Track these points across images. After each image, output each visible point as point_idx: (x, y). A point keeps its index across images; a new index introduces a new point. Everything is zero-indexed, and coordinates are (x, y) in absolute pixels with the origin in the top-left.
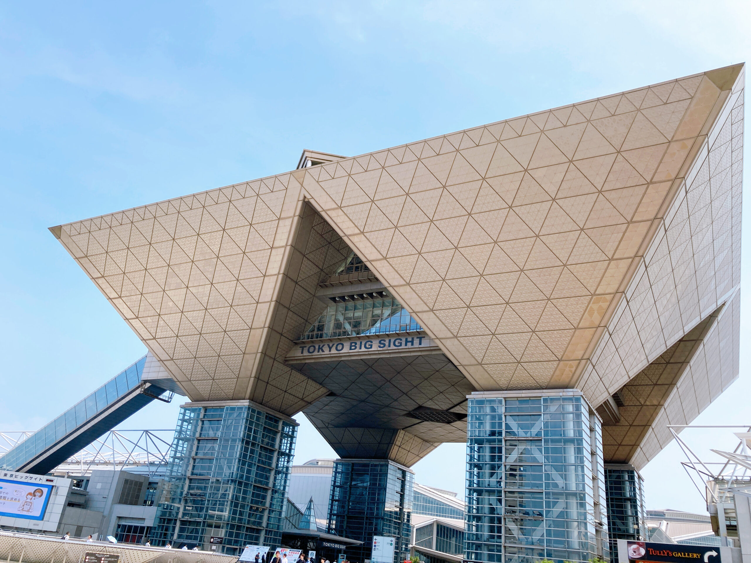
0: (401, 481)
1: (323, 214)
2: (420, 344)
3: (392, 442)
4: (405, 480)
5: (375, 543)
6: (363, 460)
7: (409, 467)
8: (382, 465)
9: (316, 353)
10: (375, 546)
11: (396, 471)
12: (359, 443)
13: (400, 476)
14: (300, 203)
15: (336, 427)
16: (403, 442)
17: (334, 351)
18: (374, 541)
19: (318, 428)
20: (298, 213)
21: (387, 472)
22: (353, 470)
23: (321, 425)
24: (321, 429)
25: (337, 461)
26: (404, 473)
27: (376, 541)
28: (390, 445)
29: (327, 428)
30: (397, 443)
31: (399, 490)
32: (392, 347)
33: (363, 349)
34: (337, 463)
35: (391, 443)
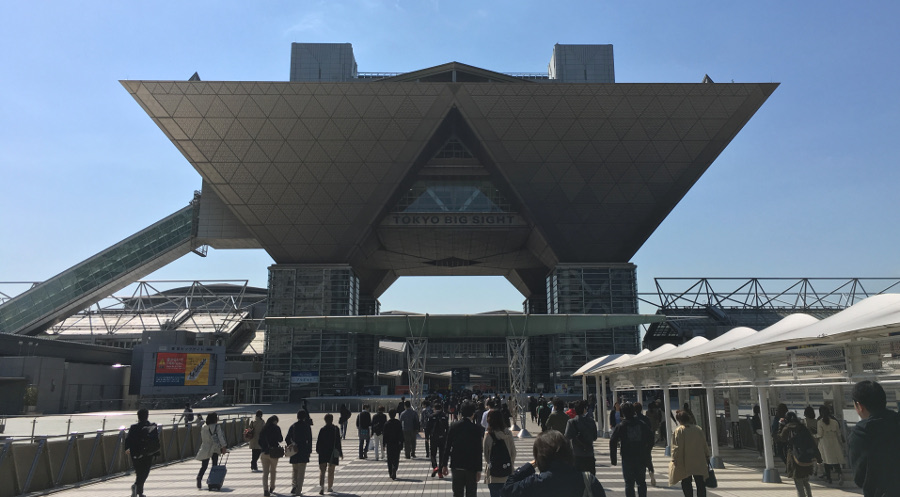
1: (468, 121)
2: (510, 222)
9: (411, 224)
14: (448, 110)
17: (429, 223)
20: (444, 116)
32: (486, 223)
33: (458, 223)
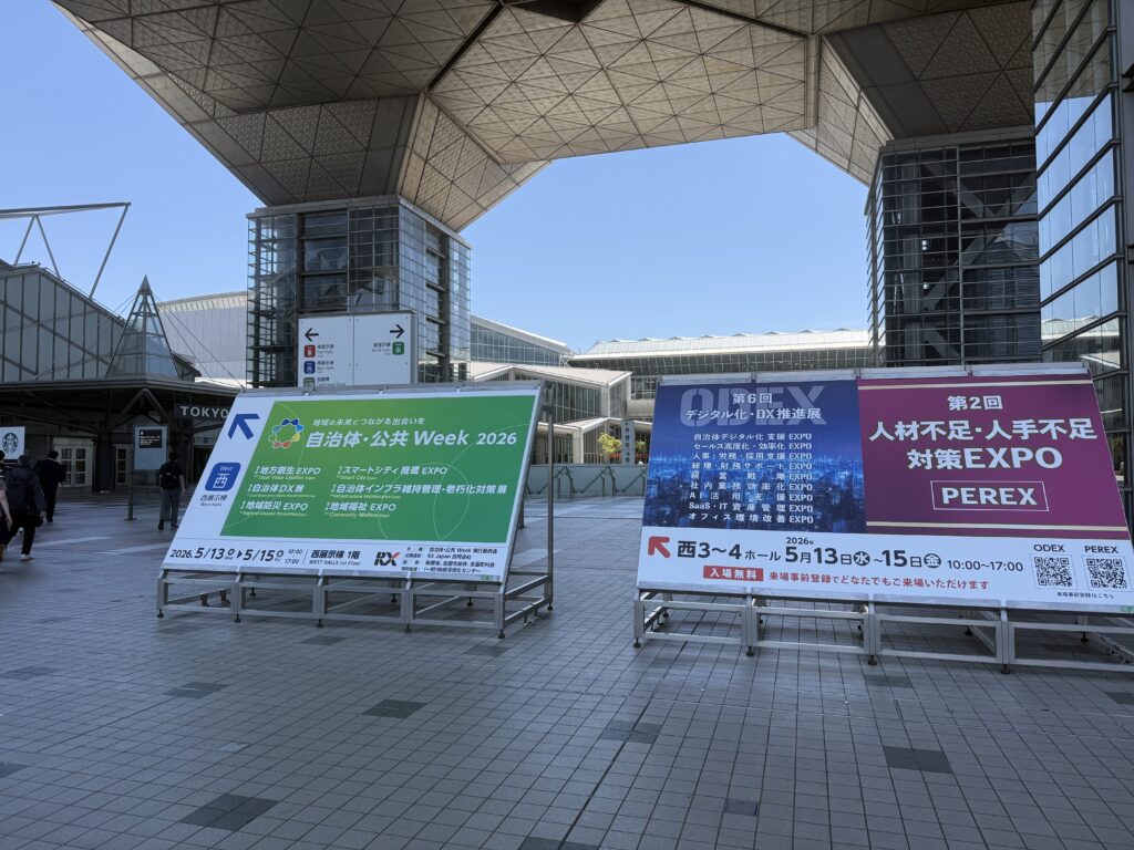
0: (437, 261)
3: (401, 142)
4: (448, 258)
5: (310, 350)
6: (327, 202)
7: (456, 231)
8: (380, 212)
10: (310, 367)
11: (422, 230)
12: (312, 157)
13: (435, 247)
15: (240, 112)
16: (435, 148)
18: (303, 342)
19: (188, 124)
21: (398, 225)
22: (302, 230)
23: (195, 114)
24: (198, 127)
25: (258, 215)
26: (444, 240)
27: (315, 341)
28: (399, 150)
29: (213, 118)
30: (418, 149)
31: (435, 281)
34: (257, 218)
35: (398, 145)
